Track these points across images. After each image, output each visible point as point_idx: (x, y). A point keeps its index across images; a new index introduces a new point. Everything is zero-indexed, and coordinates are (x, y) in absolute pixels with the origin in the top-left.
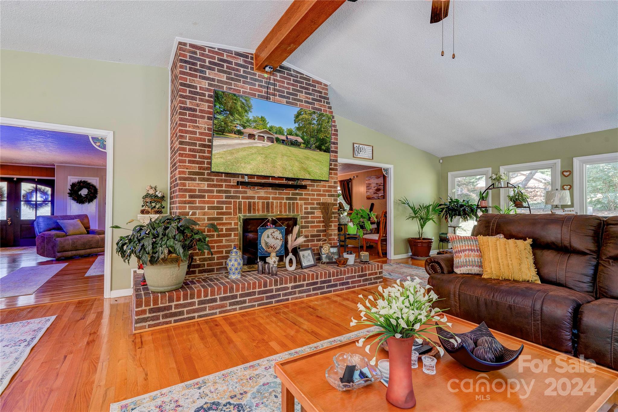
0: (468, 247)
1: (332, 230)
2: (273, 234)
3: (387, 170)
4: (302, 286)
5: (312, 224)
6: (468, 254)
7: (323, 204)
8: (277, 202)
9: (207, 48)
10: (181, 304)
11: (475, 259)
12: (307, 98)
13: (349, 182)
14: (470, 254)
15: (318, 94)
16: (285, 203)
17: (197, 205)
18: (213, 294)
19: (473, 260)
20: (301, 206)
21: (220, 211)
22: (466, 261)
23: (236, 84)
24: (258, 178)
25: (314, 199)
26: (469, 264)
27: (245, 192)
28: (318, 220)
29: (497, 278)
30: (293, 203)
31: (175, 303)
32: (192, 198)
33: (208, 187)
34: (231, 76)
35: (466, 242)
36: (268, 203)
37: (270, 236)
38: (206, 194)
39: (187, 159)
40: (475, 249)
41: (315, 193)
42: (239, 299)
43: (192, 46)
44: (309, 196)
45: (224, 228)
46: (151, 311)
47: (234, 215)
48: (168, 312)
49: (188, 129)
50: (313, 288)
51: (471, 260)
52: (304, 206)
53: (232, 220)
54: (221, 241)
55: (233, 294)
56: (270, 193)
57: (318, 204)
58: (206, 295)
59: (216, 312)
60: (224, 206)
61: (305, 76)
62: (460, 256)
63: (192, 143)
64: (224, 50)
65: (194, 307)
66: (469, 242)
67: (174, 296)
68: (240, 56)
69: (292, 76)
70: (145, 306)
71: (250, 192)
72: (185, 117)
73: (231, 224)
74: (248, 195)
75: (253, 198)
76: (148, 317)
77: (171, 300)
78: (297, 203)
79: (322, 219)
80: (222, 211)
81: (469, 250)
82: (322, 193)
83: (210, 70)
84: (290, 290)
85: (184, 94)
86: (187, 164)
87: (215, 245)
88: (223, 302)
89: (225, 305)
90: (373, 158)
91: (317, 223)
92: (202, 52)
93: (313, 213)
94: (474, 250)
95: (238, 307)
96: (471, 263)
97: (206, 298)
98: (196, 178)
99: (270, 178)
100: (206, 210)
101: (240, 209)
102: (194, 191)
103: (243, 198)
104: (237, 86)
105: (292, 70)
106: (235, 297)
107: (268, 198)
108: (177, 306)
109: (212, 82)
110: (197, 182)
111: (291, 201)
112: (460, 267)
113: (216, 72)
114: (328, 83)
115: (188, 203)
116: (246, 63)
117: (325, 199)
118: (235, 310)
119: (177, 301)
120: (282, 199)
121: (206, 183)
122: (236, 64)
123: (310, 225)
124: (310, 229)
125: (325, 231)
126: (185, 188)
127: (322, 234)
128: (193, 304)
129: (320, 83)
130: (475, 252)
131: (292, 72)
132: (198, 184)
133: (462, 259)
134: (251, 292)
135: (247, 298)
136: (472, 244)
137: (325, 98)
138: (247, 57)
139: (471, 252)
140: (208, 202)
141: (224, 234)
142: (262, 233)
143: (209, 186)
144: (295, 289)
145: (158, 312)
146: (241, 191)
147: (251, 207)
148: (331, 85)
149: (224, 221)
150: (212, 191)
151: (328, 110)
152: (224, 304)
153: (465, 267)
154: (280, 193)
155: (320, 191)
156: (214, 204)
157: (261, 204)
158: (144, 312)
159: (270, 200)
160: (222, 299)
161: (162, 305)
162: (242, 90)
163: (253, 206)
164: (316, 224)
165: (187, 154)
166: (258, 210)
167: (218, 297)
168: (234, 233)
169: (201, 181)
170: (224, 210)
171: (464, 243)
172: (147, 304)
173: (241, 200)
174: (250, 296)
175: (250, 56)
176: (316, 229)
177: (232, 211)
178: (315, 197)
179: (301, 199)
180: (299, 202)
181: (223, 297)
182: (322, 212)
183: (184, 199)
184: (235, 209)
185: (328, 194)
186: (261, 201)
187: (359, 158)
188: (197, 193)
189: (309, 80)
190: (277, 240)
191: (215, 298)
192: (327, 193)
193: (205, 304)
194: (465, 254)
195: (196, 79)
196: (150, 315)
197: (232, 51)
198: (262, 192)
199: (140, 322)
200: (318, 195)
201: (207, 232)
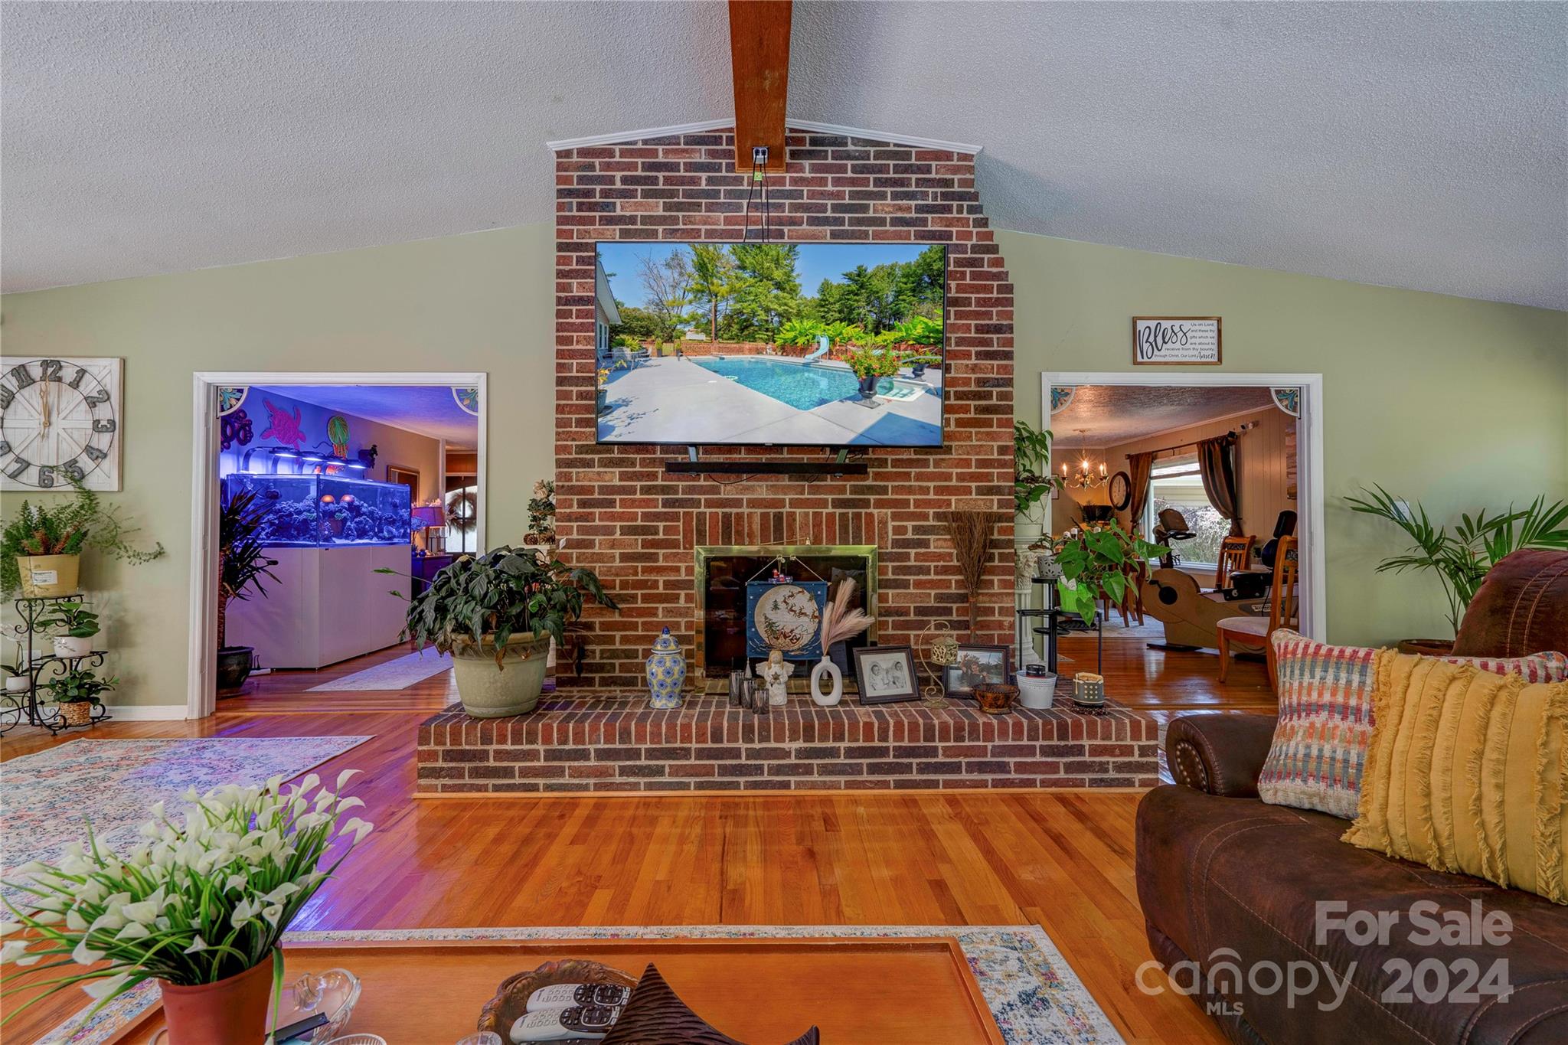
0: (1334, 694)
1: (993, 595)
2: (791, 601)
3: (1292, 396)
4: (833, 753)
5: (921, 577)
6: (1324, 726)
7: (957, 516)
8: (807, 514)
9: (617, 148)
10: (507, 752)
11: (1347, 752)
12: (900, 208)
13: (1229, 444)
14: (1331, 725)
15: (939, 190)
16: (830, 516)
17: (597, 523)
18: (579, 737)
19: (1339, 755)
20: (883, 523)
21: (650, 537)
22: (1307, 755)
23: (688, 217)
24: (749, 452)
25: (929, 503)
26: (1318, 769)
27: (714, 490)
28: (942, 563)
29: (1414, 857)
30: (858, 516)
31: (495, 747)
32: (584, 507)
33: (621, 480)
34: (676, 200)
35: (1331, 671)
36: (778, 517)
37: (782, 606)
38: (618, 497)
39: (574, 417)
40: (1365, 707)
41: (931, 484)
42: (643, 762)
43: (584, 152)
44: (910, 493)
45: (661, 580)
46: (449, 756)
47: (685, 548)
48: (481, 764)
49: (575, 347)
50: (869, 765)
51: (1327, 753)
52: (891, 524)
53: (680, 562)
54: (653, 612)
55: (630, 746)
56: (785, 489)
57: (938, 516)
58: (563, 740)
59: (587, 784)
60: (661, 525)
61: (892, 148)
62: (1293, 727)
63: (584, 378)
64: (659, 141)
65: (536, 764)
66: (1343, 675)
67: (492, 729)
68: (699, 144)
69: (849, 156)
70: (436, 744)
71: (728, 490)
72: (570, 320)
73: (677, 569)
74: (722, 496)
75: (737, 503)
76: (442, 769)
77: (486, 739)
78: (871, 515)
79: (955, 563)
80: (656, 537)
81: (1332, 708)
82: (954, 483)
83: (625, 197)
84: (793, 761)
85: (567, 268)
86: (574, 429)
87: (640, 620)
88: (603, 763)
89: (611, 772)
90: (1220, 359)
91: (936, 573)
92: (607, 160)
93: (925, 544)
94: (1358, 711)
95: (642, 780)
96: (1325, 767)
97: (562, 747)
98: (593, 460)
99: (786, 449)
100: (617, 536)
101: (701, 534)
102: (590, 490)
103: (710, 504)
104: (691, 223)
105: (849, 141)
106: (634, 754)
107: (781, 503)
108: (500, 755)
109: (630, 227)
110: (596, 469)
111: (850, 511)
112: (1280, 778)
113: (639, 199)
114: (972, 149)
115: (577, 520)
116: (714, 158)
117: (967, 502)
118: (635, 786)
119: (499, 742)
120: (823, 504)
121: (617, 470)
122: (690, 167)
123: (912, 578)
124: (912, 590)
125: (963, 598)
126: (570, 484)
127: (955, 606)
128: (533, 755)
129: (947, 155)
130: (1358, 720)
131: (851, 147)
132: (599, 473)
133: (1293, 743)
134: (677, 749)
135: (667, 763)
136: (1355, 684)
137: (961, 197)
138: (717, 140)
139: (1337, 717)
140: (621, 517)
141: (661, 594)
142: (758, 596)
143: (623, 476)
144: (807, 758)
145: (462, 760)
146: (702, 486)
147: (730, 529)
148: (987, 152)
149: (661, 563)
150: (631, 490)
151: (975, 230)
152: (607, 767)
153: (1298, 781)
154: (814, 490)
155: (948, 477)
156: (636, 520)
157: (757, 520)
158: (432, 755)
159: (784, 507)
160: (602, 754)
161: (468, 747)
162: (703, 228)
163: (737, 524)
164: (933, 577)
165: (572, 405)
166: (751, 535)
167: (592, 748)
168: (686, 595)
169: (605, 466)
170: (661, 536)
171: (1318, 674)
172: (440, 741)
173: (702, 509)
174: (674, 759)
175: (724, 135)
176: (933, 592)
177: (681, 537)
178: (932, 496)
179: (880, 504)
180: (875, 511)
181: (604, 749)
182: (952, 540)
183: (568, 511)
184: (687, 532)
185: (977, 488)
186: (759, 511)
187: (1159, 363)
188: (596, 496)
189: (906, 155)
190: (803, 618)
191: (584, 750)
192: (973, 485)
193: (560, 759)
194: (1312, 725)
195: (592, 227)
196: (445, 765)
197: (677, 137)
198: (761, 486)
199: (427, 777)
200: (939, 490)
201: (621, 589)
